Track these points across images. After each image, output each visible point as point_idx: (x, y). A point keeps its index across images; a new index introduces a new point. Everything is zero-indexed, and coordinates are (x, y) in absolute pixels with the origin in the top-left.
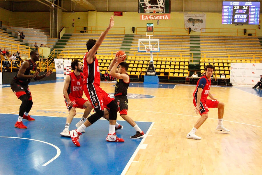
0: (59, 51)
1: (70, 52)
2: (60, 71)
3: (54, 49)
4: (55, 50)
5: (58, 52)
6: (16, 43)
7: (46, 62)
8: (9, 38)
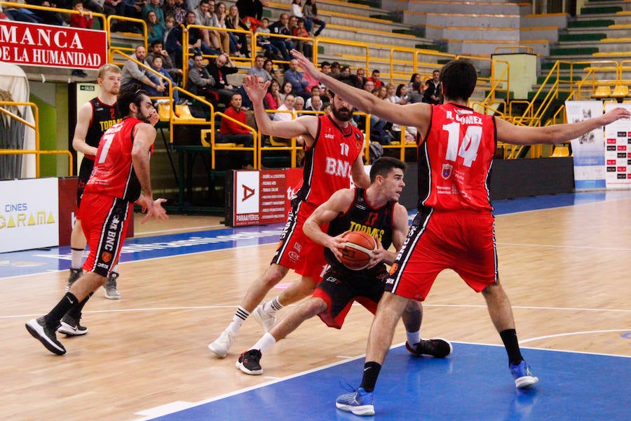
0: (576, 66)
1: (624, 72)
2: (589, 154)
3: (557, 62)
4: (563, 66)
5: (571, 73)
6: (401, 42)
7: (527, 115)
8: (371, 25)
